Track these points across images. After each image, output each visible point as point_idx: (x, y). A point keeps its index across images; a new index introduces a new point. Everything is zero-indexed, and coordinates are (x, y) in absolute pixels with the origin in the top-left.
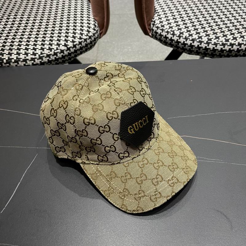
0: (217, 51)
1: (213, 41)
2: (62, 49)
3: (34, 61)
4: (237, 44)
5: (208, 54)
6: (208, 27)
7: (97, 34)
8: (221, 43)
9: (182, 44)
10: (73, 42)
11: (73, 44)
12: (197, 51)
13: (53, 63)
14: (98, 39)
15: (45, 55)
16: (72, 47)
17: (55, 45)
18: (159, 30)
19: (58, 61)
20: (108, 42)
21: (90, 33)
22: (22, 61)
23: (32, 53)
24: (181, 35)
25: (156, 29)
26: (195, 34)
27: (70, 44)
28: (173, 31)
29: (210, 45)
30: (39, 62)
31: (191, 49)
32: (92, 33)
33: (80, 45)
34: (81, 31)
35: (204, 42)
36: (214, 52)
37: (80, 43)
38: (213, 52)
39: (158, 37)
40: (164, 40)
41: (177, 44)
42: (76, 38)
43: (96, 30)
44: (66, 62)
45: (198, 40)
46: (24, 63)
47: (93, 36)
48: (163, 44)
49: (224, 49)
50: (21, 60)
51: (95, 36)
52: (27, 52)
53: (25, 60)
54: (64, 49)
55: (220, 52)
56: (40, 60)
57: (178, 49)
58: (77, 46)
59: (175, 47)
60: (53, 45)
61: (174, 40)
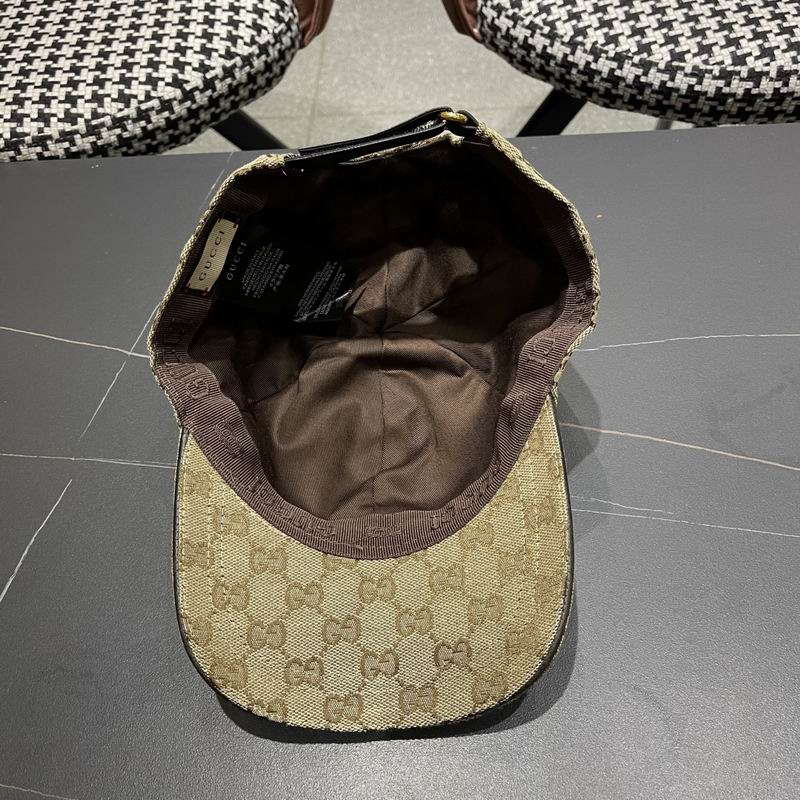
0: (702, 99)
1: (691, 62)
2: (167, 98)
3: (73, 143)
4: (773, 74)
5: (672, 107)
6: (675, 9)
7: (289, 34)
8: (716, 71)
9: (579, 72)
10: (203, 68)
11: (205, 77)
12: (633, 96)
13: (136, 145)
14: (293, 51)
15: (107, 120)
16: (201, 87)
17: (140, 83)
18: (502, 18)
19: (154, 138)
20: (356, 31)
21: (263, 31)
22: (30, 142)
23: (62, 116)
24: (580, 39)
25: (495, 14)
26: (629, 37)
27: (194, 79)
28: (552, 25)
29: (679, 76)
30: (88, 146)
31: (614, 91)
32: (271, 31)
33: (229, 80)
34: (230, 28)
35: (656, 64)
36: (691, 102)
37: (229, 72)
38: (688, 101)
39: (502, 44)
40: (519, 56)
41: (563, 70)
42: (214, 54)
43: (287, 20)
44: (183, 139)
45: (636, 59)
46: (39, 149)
47: (274, 45)
48: (517, 69)
49: (726, 90)
50: (28, 139)
51: (282, 43)
52: (47, 111)
53: (41, 141)
54: (171, 96)
55: (715, 103)
56: (92, 139)
57: (569, 88)
58: (218, 85)
59: (557, 80)
60: (134, 82)
61: (553, 57)
